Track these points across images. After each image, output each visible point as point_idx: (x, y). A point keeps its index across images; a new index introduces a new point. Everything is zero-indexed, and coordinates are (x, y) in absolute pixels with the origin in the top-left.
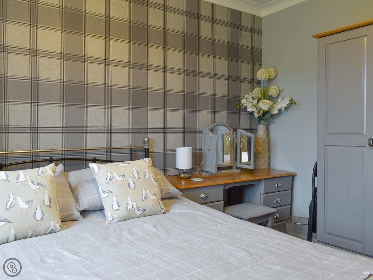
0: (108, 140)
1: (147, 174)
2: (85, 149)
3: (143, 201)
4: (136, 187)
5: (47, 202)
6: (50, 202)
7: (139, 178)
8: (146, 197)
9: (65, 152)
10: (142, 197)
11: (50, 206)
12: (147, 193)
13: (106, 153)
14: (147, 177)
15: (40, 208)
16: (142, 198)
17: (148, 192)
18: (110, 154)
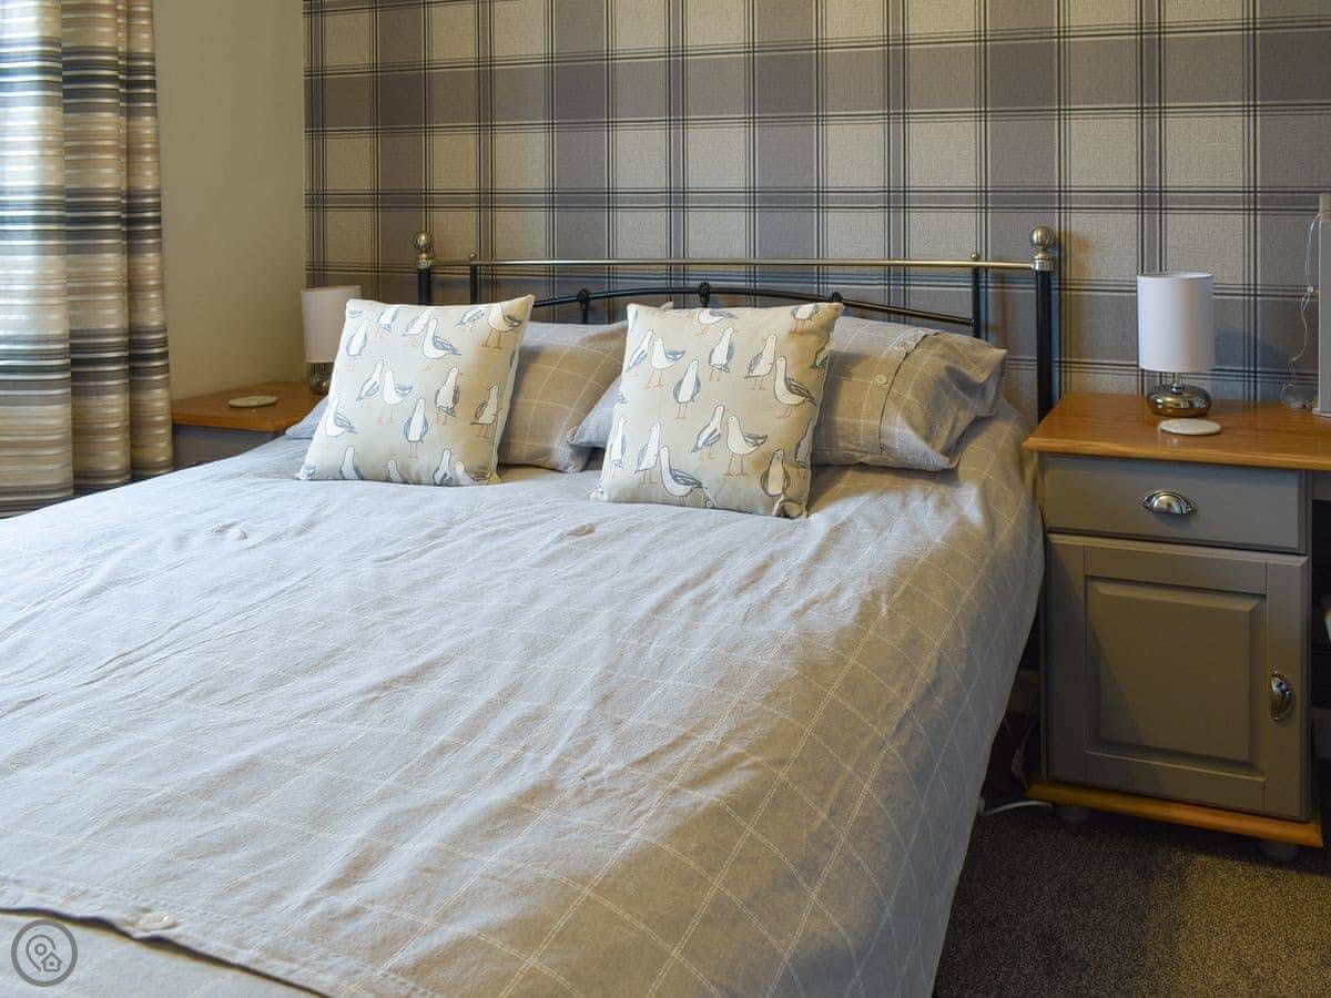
0: (897, 237)
1: (767, 357)
2: (820, 262)
3: (696, 448)
4: (695, 399)
5: (445, 399)
6: (455, 400)
7: (725, 368)
8: (715, 438)
9: (757, 270)
10: (699, 435)
11: (451, 411)
12: (725, 424)
13: (889, 280)
14: (762, 368)
15: (422, 411)
16: (698, 439)
17: (733, 421)
18: (905, 285)
